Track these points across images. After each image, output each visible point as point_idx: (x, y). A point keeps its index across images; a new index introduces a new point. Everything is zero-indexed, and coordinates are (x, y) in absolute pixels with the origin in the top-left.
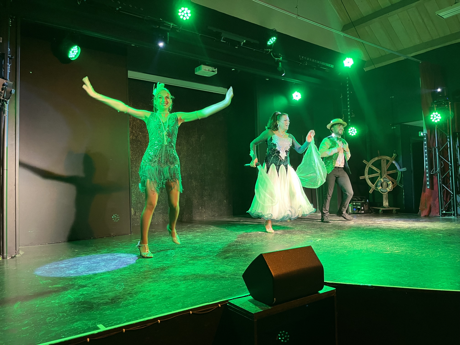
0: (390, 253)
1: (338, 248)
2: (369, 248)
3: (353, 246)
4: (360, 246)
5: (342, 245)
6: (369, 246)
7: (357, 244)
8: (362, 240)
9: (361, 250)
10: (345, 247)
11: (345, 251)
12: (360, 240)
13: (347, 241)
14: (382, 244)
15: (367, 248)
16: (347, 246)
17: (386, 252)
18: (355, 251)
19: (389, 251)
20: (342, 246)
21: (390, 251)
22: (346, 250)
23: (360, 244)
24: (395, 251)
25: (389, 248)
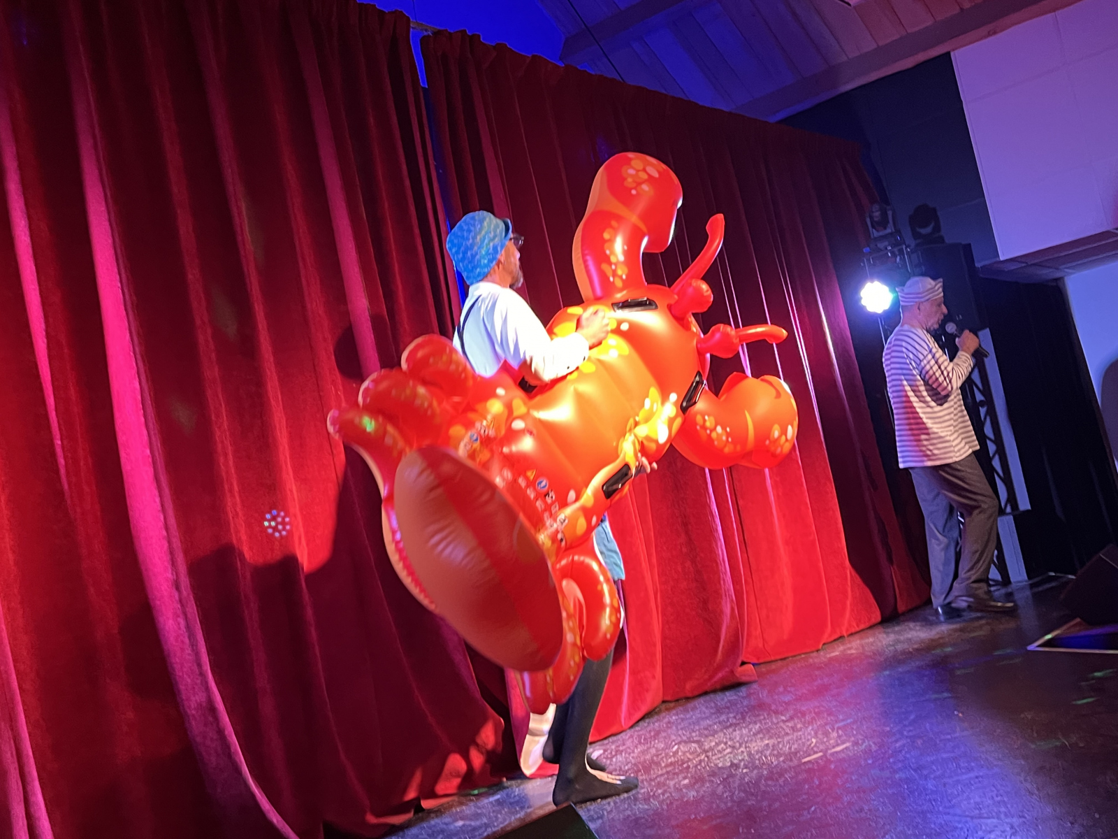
0: (821, 758)
1: (662, 775)
2: (757, 752)
3: (708, 757)
4: (729, 750)
5: (673, 759)
6: (756, 746)
7: (717, 744)
8: (731, 725)
9: (733, 765)
10: (680, 767)
11: (686, 781)
12: (727, 728)
13: (685, 742)
14: (794, 729)
15: (750, 754)
16: (689, 760)
17: (809, 755)
18: (713, 774)
19: (815, 753)
20: (671, 764)
21: (820, 752)
22: (685, 778)
23: (726, 743)
24: (834, 747)
25: (814, 740)
